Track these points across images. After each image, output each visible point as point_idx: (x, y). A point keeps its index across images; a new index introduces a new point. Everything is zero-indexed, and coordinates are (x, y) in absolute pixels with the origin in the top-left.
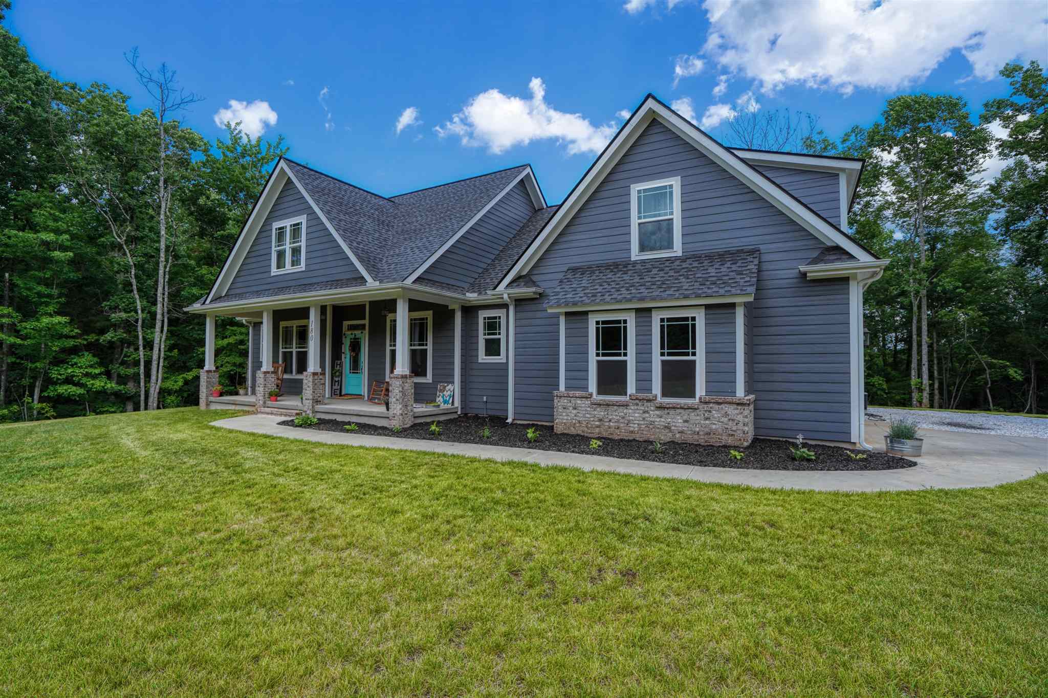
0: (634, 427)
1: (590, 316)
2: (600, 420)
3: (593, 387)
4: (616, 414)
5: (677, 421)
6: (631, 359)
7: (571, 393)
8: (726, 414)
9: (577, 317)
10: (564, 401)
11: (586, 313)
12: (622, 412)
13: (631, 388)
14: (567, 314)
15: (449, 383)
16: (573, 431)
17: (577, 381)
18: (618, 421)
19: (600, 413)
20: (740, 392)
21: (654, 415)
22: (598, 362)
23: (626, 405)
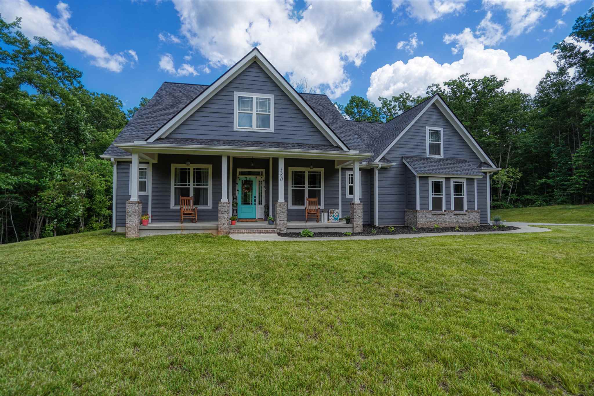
0: (447, 223)
1: (429, 179)
2: (435, 221)
3: (431, 208)
4: (441, 218)
5: (460, 219)
6: (444, 196)
7: (422, 211)
8: (474, 216)
9: (424, 179)
10: (421, 214)
11: (427, 177)
12: (443, 217)
13: (444, 208)
14: (420, 177)
15: (336, 209)
16: (425, 226)
17: (424, 206)
18: (441, 221)
19: (435, 218)
20: (476, 209)
21: (453, 218)
22: (433, 197)
23: (444, 215)
